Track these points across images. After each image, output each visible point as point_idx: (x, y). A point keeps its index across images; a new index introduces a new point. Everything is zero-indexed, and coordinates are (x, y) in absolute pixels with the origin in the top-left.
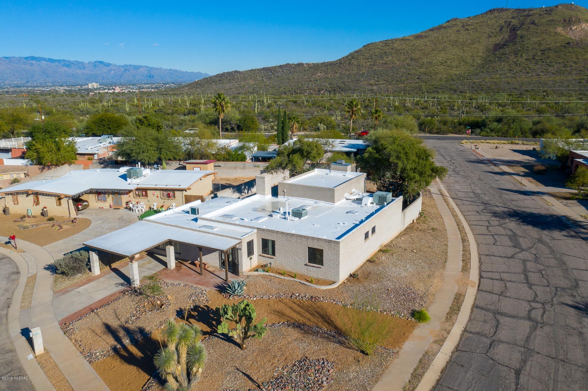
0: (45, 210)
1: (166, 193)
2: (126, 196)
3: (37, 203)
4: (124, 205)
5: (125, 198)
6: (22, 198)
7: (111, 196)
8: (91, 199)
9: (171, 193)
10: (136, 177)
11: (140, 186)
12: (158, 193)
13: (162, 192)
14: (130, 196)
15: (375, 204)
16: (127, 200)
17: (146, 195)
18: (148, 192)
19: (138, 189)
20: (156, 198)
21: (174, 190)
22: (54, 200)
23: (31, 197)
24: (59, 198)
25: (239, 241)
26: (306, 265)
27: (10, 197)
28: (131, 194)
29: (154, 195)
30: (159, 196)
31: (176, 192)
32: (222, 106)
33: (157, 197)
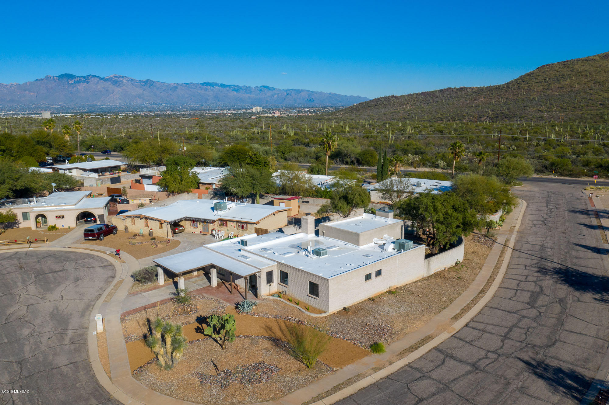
0: (151, 231)
1: (241, 225)
2: (211, 224)
3: (147, 225)
4: (210, 232)
5: (211, 226)
6: (137, 220)
7: (201, 223)
8: (187, 225)
9: (245, 225)
10: (220, 209)
11: (222, 218)
12: (235, 224)
13: (238, 223)
14: (214, 225)
15: (396, 250)
16: (213, 229)
17: (226, 225)
18: (228, 222)
19: (220, 220)
21: (247, 223)
22: (158, 224)
23: (143, 220)
24: (161, 223)
25: (259, 270)
26: (307, 295)
27: (130, 219)
28: (215, 223)
29: (232, 225)
30: (236, 226)
31: (248, 225)
32: (329, 145)
33: (234, 227)
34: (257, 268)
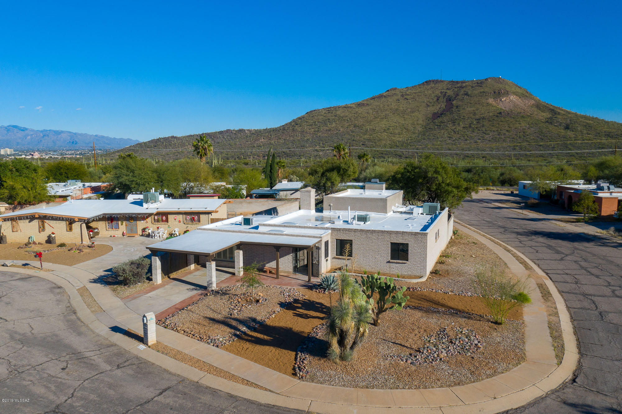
0: (53, 236)
1: (189, 217)
2: (142, 222)
3: (42, 229)
4: (140, 232)
5: (141, 225)
6: (23, 224)
7: (124, 223)
8: (101, 226)
9: (196, 218)
10: (153, 201)
11: (160, 210)
12: (180, 217)
13: (185, 216)
14: (147, 222)
15: (425, 214)
16: (145, 227)
17: (167, 221)
18: (169, 216)
19: (158, 214)
20: (177, 223)
21: (199, 214)
22: (63, 224)
23: (36, 223)
25: (320, 239)
26: (389, 262)
28: (149, 220)
29: (175, 219)
30: (181, 220)
31: (201, 216)
32: (205, 149)
33: (180, 221)
34: (314, 237)
